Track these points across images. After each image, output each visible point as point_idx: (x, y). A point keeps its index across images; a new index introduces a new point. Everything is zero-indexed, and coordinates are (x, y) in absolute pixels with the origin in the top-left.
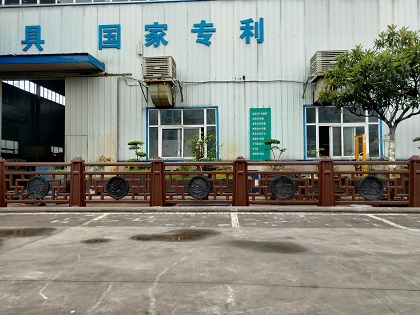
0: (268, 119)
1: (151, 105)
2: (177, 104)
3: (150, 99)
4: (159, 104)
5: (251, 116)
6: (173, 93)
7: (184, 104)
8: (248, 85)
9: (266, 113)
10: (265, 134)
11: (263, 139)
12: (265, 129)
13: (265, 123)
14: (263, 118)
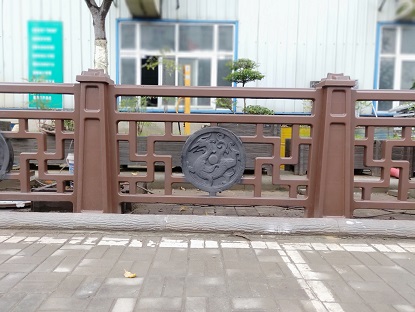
0: (58, 39)
5: (30, 34)
9: (54, 31)
10: (53, 65)
11: (50, 73)
12: (52, 56)
13: (52, 47)
14: (49, 39)
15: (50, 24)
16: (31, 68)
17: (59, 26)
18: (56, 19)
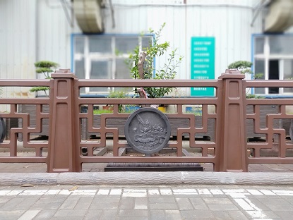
0: (212, 49)
1: (77, 30)
2: (108, 30)
3: (75, 23)
4: (87, 30)
5: (193, 46)
6: (103, 17)
7: (116, 31)
8: (189, 10)
9: (209, 43)
10: (208, 66)
11: (205, 72)
12: (207, 60)
13: (207, 55)
14: (205, 49)
15: (206, 39)
16: (193, 69)
17: (212, 40)
18: (210, 35)
